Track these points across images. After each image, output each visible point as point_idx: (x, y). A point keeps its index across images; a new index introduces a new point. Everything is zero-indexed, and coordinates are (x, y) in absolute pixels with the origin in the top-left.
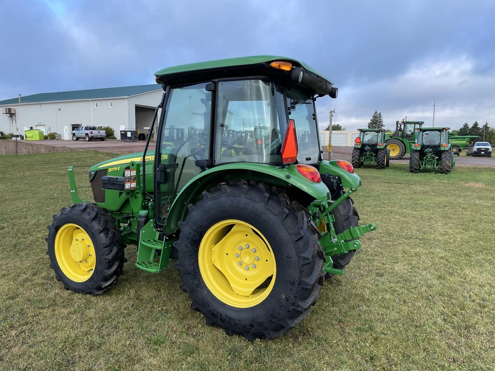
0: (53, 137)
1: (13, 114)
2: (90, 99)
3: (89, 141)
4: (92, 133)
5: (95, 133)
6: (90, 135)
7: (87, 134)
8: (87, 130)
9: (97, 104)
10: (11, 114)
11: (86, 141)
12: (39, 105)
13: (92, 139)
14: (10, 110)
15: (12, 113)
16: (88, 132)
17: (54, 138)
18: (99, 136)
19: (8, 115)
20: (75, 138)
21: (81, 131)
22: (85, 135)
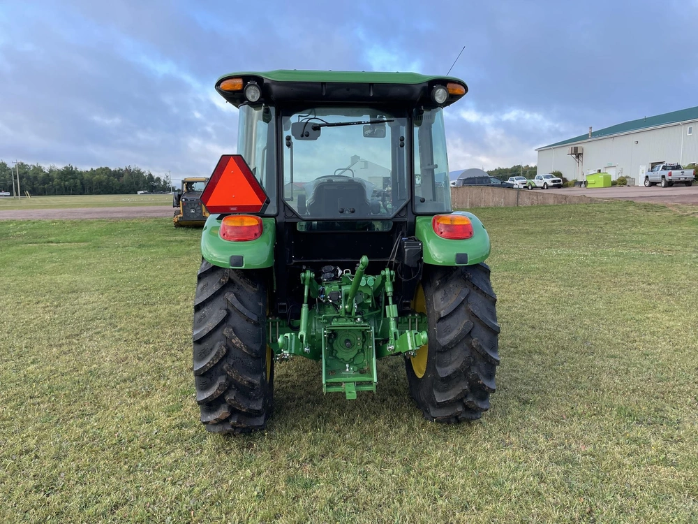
0: (622, 182)
1: (580, 154)
2: (680, 123)
3: (665, 187)
4: (670, 175)
5: (676, 174)
6: (668, 178)
7: (663, 177)
8: (665, 169)
9: (690, 129)
10: (578, 154)
11: (661, 187)
12: (611, 139)
13: (670, 184)
14: (576, 149)
15: (579, 152)
16: (666, 173)
17: (625, 184)
18: (681, 179)
19: (574, 156)
20: (648, 184)
21: (656, 173)
22: (660, 178)
